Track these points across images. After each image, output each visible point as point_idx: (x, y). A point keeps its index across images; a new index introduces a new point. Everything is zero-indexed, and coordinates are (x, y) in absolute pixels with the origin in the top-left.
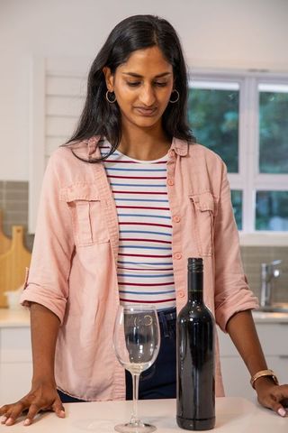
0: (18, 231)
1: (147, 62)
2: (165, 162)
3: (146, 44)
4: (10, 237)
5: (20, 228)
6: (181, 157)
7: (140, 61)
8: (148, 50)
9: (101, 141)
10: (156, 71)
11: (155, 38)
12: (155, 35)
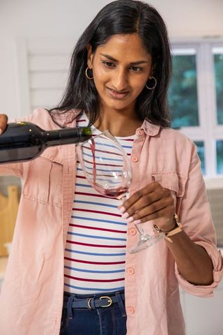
0: (13, 190)
1: (124, 48)
2: (132, 140)
3: (127, 29)
4: (6, 196)
5: (15, 187)
6: (150, 137)
7: (118, 46)
8: (127, 36)
9: (80, 115)
10: (132, 58)
11: (137, 25)
12: (138, 23)
